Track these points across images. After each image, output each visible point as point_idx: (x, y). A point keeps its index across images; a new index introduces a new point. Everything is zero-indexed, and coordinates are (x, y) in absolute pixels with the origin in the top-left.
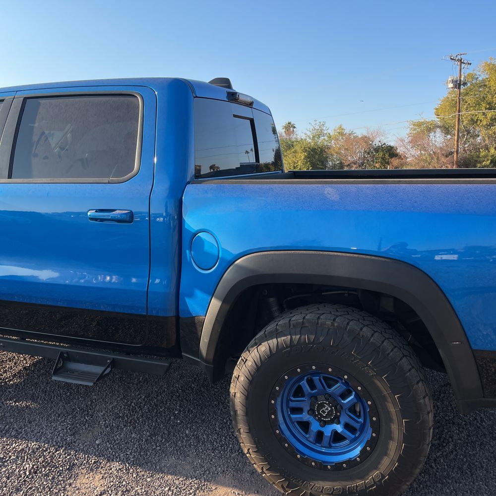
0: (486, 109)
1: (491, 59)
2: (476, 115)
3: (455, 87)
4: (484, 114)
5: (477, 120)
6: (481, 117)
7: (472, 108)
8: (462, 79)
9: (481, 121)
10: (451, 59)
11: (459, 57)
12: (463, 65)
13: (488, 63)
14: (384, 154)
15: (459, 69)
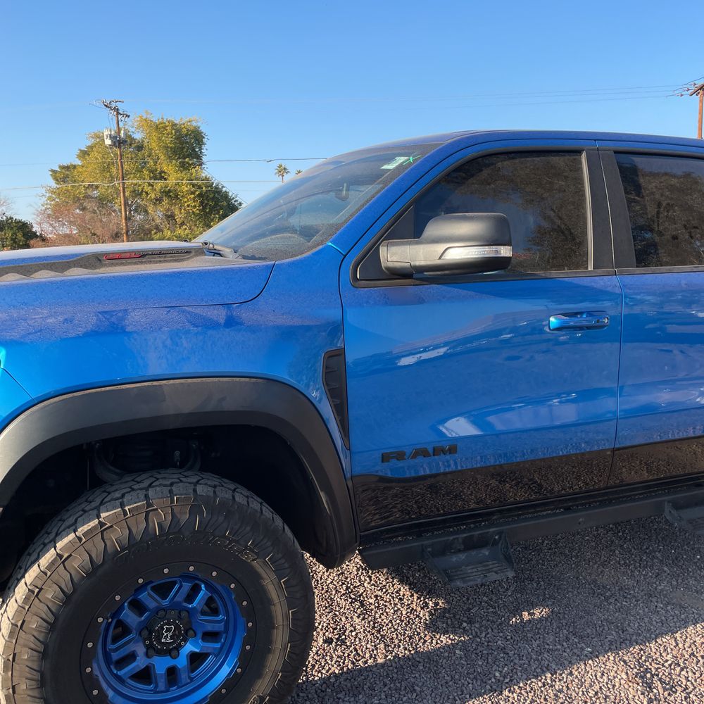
0: (151, 178)
1: (147, 112)
2: (140, 185)
3: (114, 144)
4: (150, 185)
5: (142, 191)
6: (147, 189)
7: (132, 176)
8: (122, 135)
9: (147, 193)
10: (105, 105)
11: (113, 105)
12: (120, 117)
13: (144, 117)
14: (15, 234)
15: (115, 122)
